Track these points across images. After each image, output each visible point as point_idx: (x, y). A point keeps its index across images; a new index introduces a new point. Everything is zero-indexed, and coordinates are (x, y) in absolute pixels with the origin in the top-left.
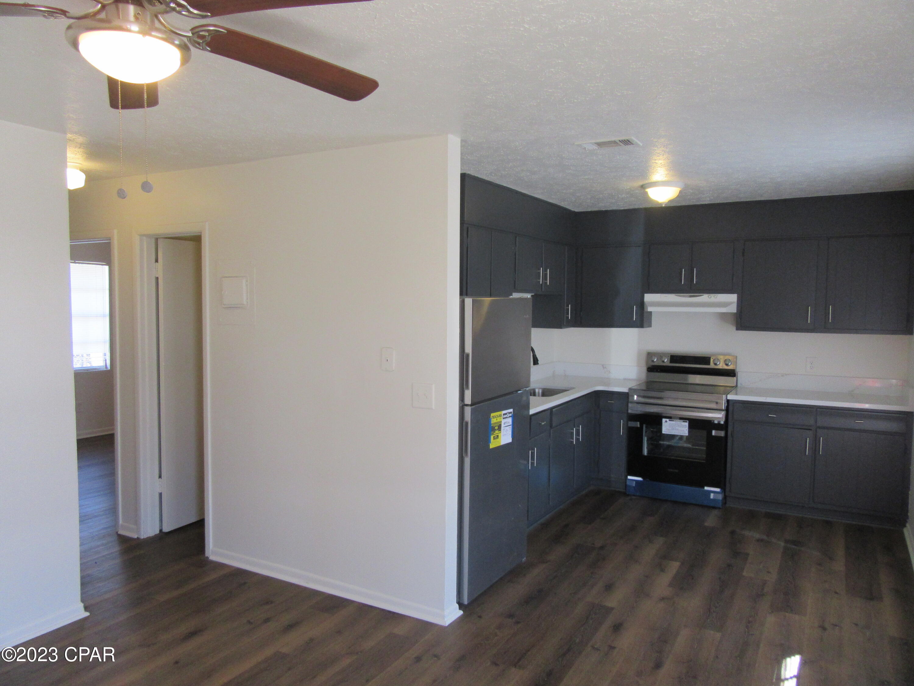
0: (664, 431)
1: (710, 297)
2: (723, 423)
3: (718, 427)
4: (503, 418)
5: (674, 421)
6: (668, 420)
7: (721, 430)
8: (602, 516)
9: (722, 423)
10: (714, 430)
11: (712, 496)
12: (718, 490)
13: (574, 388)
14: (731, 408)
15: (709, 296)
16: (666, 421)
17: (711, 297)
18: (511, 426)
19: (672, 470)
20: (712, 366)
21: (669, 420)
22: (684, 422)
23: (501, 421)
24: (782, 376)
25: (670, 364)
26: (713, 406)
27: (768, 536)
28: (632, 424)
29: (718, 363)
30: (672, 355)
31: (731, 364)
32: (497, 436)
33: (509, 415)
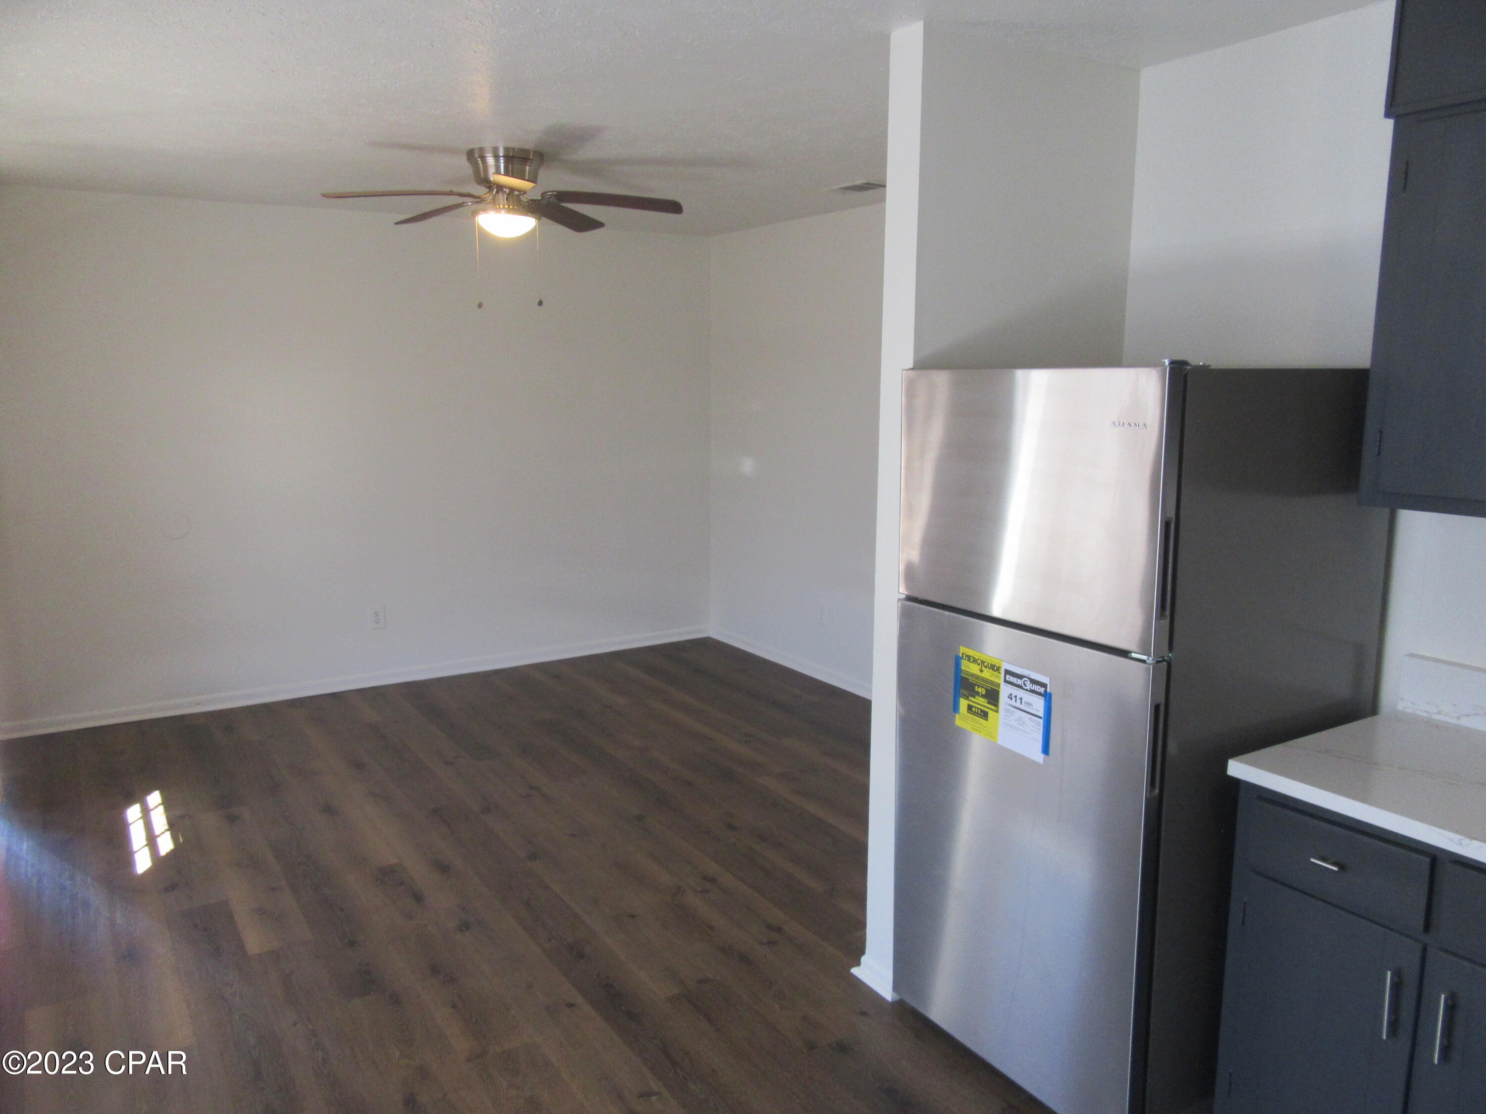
4: (1006, 681)
18: (1040, 720)
23: (999, 685)
32: (982, 711)
33: (1032, 686)
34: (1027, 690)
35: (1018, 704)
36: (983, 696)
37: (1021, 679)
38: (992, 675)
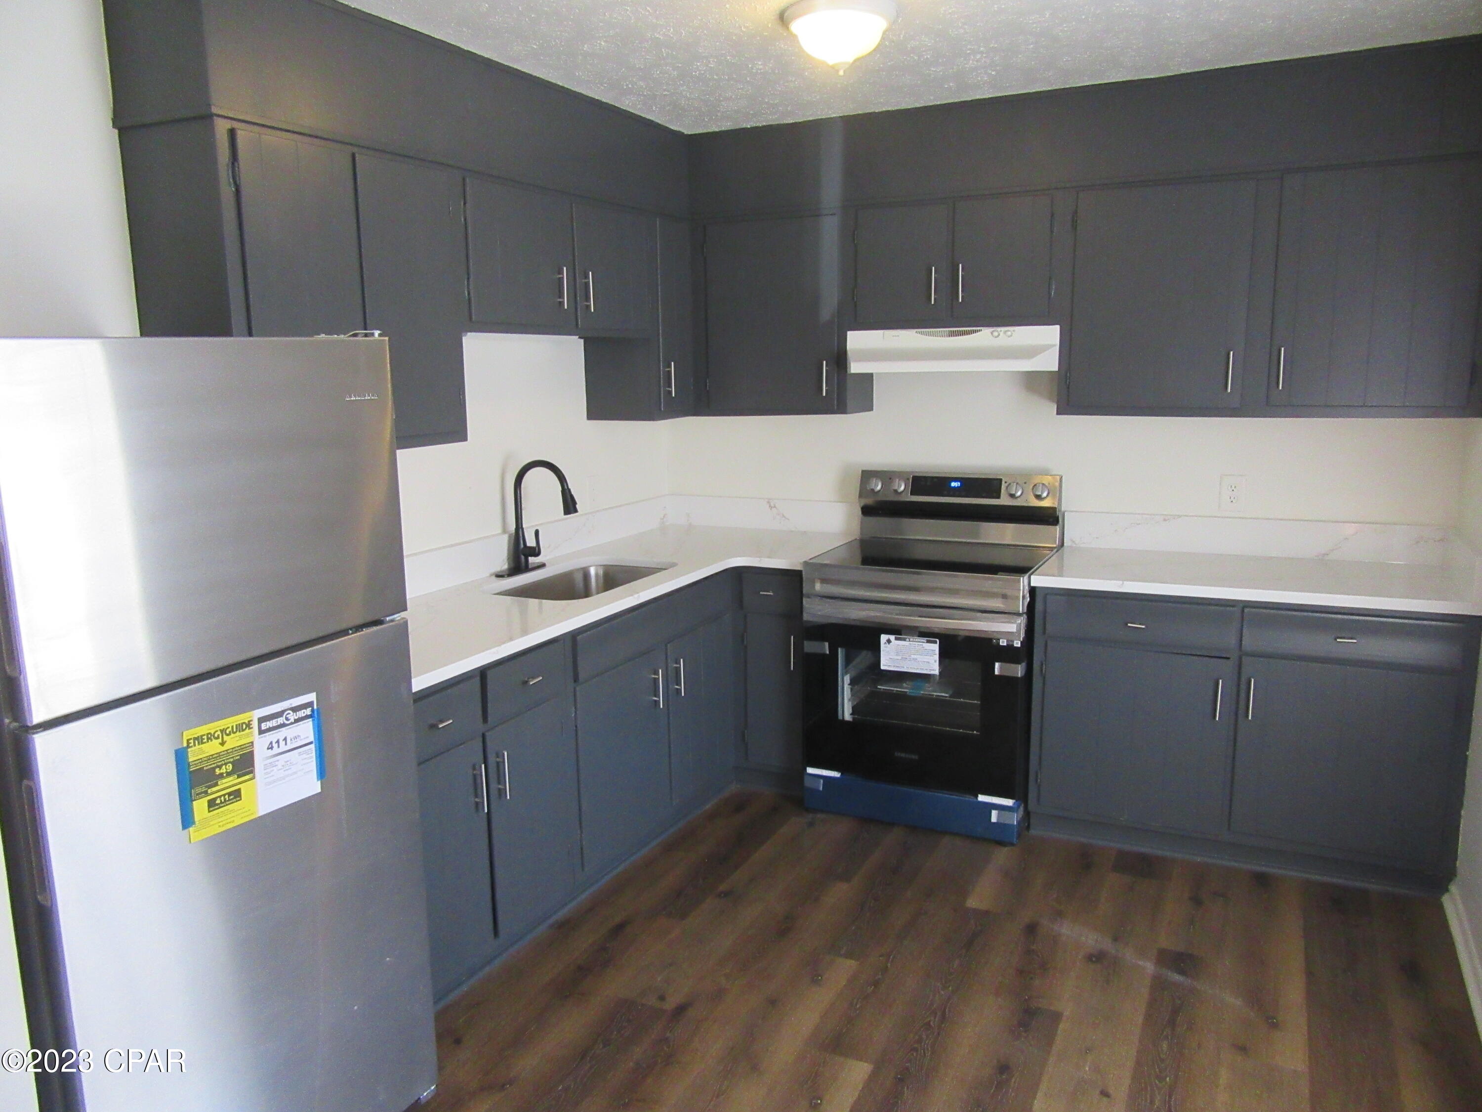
0: (886, 664)
1: (996, 334)
2: (1019, 645)
3: (1009, 654)
4: (261, 732)
5: (908, 640)
6: (892, 637)
7: (1017, 661)
8: (723, 887)
9: (1017, 644)
10: (997, 662)
11: (994, 816)
12: (1009, 802)
13: (673, 565)
14: (1039, 606)
15: (993, 331)
16: (889, 641)
17: (999, 335)
18: (312, 746)
19: (903, 755)
20: (1004, 500)
21: (896, 639)
22: (928, 642)
23: (252, 743)
24: (1165, 520)
25: (912, 496)
26: (996, 604)
27: (1116, 939)
28: (810, 647)
29: (1019, 493)
30: (917, 475)
31: (1047, 495)
32: (230, 794)
33: (296, 715)
34: (292, 723)
35: (283, 748)
36: (229, 774)
37: (282, 716)
38: (241, 738)
